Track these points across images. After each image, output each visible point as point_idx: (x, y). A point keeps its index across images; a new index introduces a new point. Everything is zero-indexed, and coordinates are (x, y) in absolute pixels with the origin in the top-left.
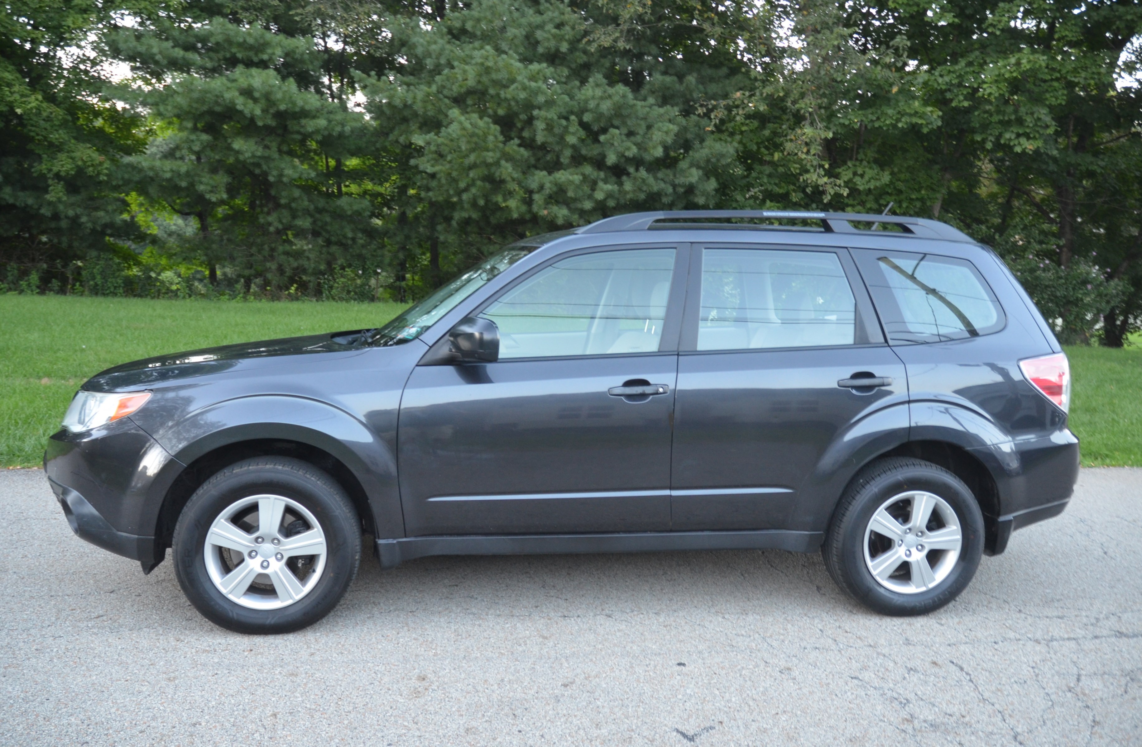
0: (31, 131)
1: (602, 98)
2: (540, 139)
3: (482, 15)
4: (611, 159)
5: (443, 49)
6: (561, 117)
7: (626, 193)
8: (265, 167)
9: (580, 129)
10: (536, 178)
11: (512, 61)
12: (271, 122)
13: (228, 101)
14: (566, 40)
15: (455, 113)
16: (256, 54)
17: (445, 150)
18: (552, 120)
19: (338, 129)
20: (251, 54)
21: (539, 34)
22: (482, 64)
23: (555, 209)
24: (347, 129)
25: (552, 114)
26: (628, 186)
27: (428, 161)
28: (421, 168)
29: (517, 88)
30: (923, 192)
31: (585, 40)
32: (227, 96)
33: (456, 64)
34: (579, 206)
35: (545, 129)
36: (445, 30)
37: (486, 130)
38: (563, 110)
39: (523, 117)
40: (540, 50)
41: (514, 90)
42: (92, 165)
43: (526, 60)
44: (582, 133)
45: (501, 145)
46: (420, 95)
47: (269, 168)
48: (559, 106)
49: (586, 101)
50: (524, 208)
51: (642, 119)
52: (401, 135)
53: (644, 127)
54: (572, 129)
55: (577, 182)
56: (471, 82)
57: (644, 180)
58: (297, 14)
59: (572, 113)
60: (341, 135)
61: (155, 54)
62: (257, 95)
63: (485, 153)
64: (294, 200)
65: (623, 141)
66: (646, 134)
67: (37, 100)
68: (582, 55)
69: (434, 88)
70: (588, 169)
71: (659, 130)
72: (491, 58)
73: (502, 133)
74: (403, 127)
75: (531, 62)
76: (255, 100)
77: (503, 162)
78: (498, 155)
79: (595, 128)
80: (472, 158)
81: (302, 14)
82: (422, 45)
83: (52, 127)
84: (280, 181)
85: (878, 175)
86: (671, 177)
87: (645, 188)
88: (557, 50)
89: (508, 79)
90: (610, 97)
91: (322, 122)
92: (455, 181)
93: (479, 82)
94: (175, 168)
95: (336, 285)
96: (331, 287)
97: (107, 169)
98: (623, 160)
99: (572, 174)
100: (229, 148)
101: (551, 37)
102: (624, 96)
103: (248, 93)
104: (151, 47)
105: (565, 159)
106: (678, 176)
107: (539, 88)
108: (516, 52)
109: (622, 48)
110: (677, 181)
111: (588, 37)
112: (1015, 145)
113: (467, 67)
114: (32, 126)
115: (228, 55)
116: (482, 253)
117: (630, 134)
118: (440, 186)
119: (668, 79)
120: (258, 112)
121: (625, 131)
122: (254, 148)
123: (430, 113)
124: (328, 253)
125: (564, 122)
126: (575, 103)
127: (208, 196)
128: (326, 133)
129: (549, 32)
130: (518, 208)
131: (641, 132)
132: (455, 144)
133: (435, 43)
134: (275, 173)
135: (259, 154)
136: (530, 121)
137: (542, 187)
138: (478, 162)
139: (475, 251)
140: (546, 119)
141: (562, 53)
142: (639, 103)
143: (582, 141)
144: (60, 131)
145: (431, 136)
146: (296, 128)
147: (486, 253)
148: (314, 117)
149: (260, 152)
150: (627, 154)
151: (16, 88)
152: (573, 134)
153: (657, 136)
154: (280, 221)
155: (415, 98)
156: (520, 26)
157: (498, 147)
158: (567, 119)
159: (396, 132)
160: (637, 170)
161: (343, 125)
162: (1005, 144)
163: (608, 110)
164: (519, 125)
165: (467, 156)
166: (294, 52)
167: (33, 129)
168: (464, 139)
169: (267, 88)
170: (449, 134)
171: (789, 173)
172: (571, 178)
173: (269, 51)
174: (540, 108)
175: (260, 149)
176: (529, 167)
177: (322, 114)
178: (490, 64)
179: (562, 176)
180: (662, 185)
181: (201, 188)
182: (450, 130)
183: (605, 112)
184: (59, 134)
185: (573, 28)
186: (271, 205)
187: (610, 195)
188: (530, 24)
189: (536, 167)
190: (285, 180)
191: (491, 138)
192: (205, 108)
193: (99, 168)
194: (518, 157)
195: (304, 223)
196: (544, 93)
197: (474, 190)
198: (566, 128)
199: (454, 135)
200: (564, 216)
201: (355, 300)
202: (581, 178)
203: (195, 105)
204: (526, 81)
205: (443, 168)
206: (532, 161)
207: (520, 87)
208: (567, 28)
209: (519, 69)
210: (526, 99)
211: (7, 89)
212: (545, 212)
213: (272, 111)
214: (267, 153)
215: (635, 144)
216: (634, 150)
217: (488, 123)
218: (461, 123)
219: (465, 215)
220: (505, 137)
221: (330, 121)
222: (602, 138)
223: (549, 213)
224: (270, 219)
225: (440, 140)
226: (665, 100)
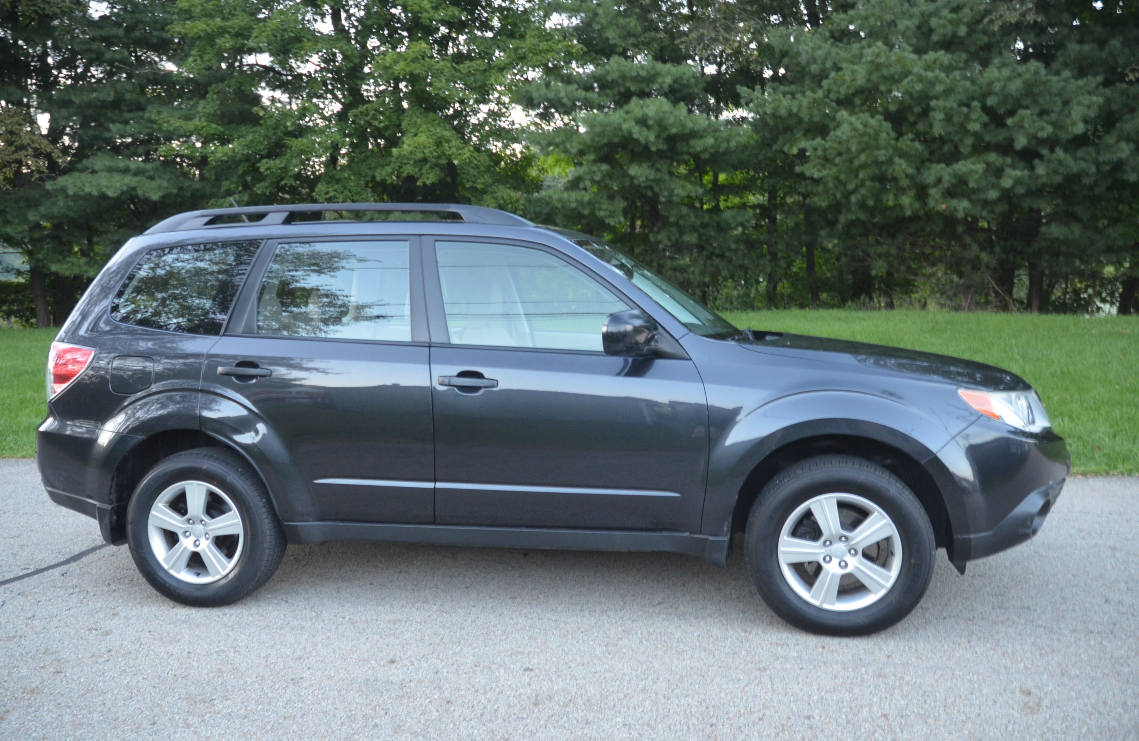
0: (463, 178)
1: (1009, 79)
2: (938, 130)
3: (870, 12)
4: (1021, 142)
5: (828, 54)
6: (961, 104)
7: (1038, 177)
8: (656, 189)
9: (984, 115)
10: (933, 172)
11: (906, 54)
12: (663, 146)
13: (625, 131)
14: (964, 23)
15: (843, 114)
16: (648, 86)
17: (831, 153)
18: (951, 109)
19: (724, 145)
20: (643, 86)
21: (934, 22)
22: (872, 62)
23: (954, 202)
24: (733, 144)
25: (951, 103)
26: (1041, 169)
27: (814, 167)
28: (808, 174)
29: (912, 80)
31: (986, 21)
32: (625, 127)
33: (844, 65)
34: (982, 196)
35: (944, 120)
36: (828, 34)
37: (877, 128)
38: (963, 97)
39: (917, 109)
40: (935, 38)
41: (908, 83)
42: (511, 202)
43: (919, 51)
44: (985, 118)
45: (893, 142)
46: (805, 102)
47: (660, 190)
48: (959, 93)
49: (990, 84)
50: (917, 205)
51: (1056, 95)
52: (785, 144)
53: (1060, 104)
54: (973, 116)
55: (981, 171)
56: (861, 81)
57: (1060, 162)
58: (682, 43)
59: (973, 98)
60: (727, 152)
61: (562, 98)
62: (650, 122)
63: (876, 152)
64: (682, 217)
65: (1034, 122)
66: (1062, 110)
67: (469, 151)
68: (982, 36)
69: (820, 93)
70: (993, 157)
71: (1079, 104)
72: (883, 54)
73: (894, 129)
74: (788, 135)
75: (926, 52)
76: (649, 128)
77: (897, 159)
78: (891, 151)
79: (1001, 111)
80: (863, 157)
81: (686, 42)
82: (807, 52)
83: (478, 173)
84: (670, 202)
86: (1094, 155)
87: (1062, 170)
88: (954, 35)
89: (901, 73)
90: (1019, 75)
91: (710, 141)
92: (843, 184)
93: (869, 80)
94: (579, 198)
95: (720, 296)
96: (715, 299)
97: (522, 204)
98: (1034, 142)
99: (974, 163)
100: (626, 174)
101: (947, 23)
102: (1036, 73)
103: (642, 122)
104: (558, 92)
105: (964, 149)
106: (1102, 152)
107: (937, 78)
108: (909, 44)
109: (1032, 22)
110: (1101, 159)
111: (990, 17)
113: (856, 67)
114: (464, 173)
115: (622, 90)
116: (868, 255)
117: (1043, 113)
118: (826, 191)
119: (1086, 47)
120: (652, 138)
121: (1037, 110)
122: (648, 172)
123: (817, 119)
124: (712, 265)
125: (965, 110)
126: (977, 88)
127: (607, 221)
128: (713, 150)
129: (945, 17)
130: (911, 205)
131: (1057, 109)
132: (845, 146)
133: (820, 48)
134: (666, 193)
135: (652, 177)
136: (926, 113)
137: (939, 180)
138: (869, 162)
139: (860, 253)
140: (945, 108)
141: (960, 37)
142: (1055, 78)
143: (985, 125)
144: (486, 176)
145: (819, 140)
146: (685, 149)
147: (872, 254)
148: (701, 137)
149: (652, 174)
150: (1040, 135)
151: (453, 143)
152: (976, 121)
153: (1077, 111)
154: (669, 239)
155: (800, 106)
156: (911, 17)
157: (889, 144)
158: (968, 106)
159: (780, 142)
160: (1052, 150)
161: (728, 141)
163: (1017, 90)
164: (912, 119)
165: (857, 156)
166: (681, 78)
167: (464, 176)
168: (855, 140)
169: (661, 115)
170: (838, 137)
172: (973, 167)
173: (660, 80)
174: (937, 98)
175: (653, 172)
176: (923, 162)
177: (708, 133)
178: (882, 60)
179: (961, 167)
180: (1083, 165)
181: (602, 214)
182: (839, 133)
183: (1014, 93)
184: (485, 179)
185: (972, 9)
186: (659, 224)
187: (1018, 182)
188: (922, 14)
189: (931, 161)
190: (675, 199)
191: (884, 135)
192: (605, 141)
193: (516, 205)
194: (913, 152)
195: (691, 238)
196: (941, 82)
197: (863, 191)
198: (967, 116)
199: (844, 137)
200: (965, 209)
201: (738, 309)
202: (984, 166)
203: (597, 139)
204: (922, 72)
205: (831, 172)
206: (926, 154)
207: (915, 79)
208: (967, 10)
209: (914, 61)
210: (921, 91)
211: (446, 145)
212: (943, 206)
213: (664, 135)
214: (659, 176)
215: (1048, 123)
216: (1049, 129)
217: (880, 121)
218: (851, 124)
219: (852, 217)
220: (897, 132)
221: (716, 139)
222: (1010, 121)
223: (947, 208)
224: (660, 237)
225: (828, 145)
226: (1082, 72)
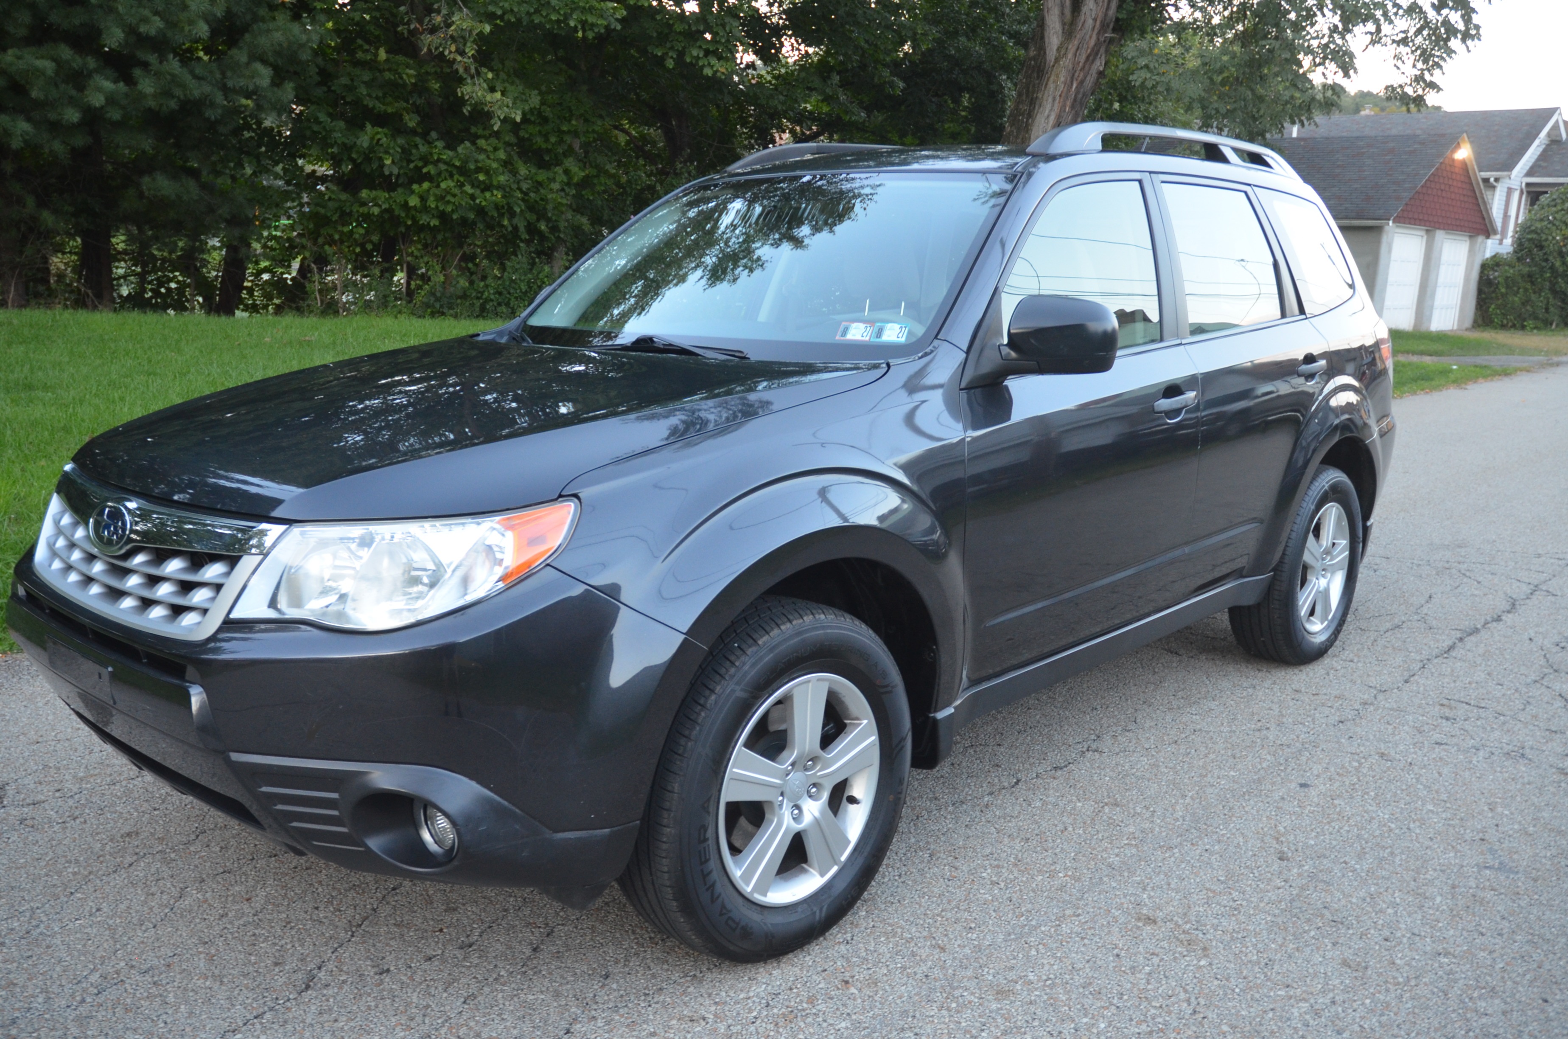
30: (574, 122)
85: (523, 94)
112: (704, 66)
162: (691, 63)
171: (400, 81)
